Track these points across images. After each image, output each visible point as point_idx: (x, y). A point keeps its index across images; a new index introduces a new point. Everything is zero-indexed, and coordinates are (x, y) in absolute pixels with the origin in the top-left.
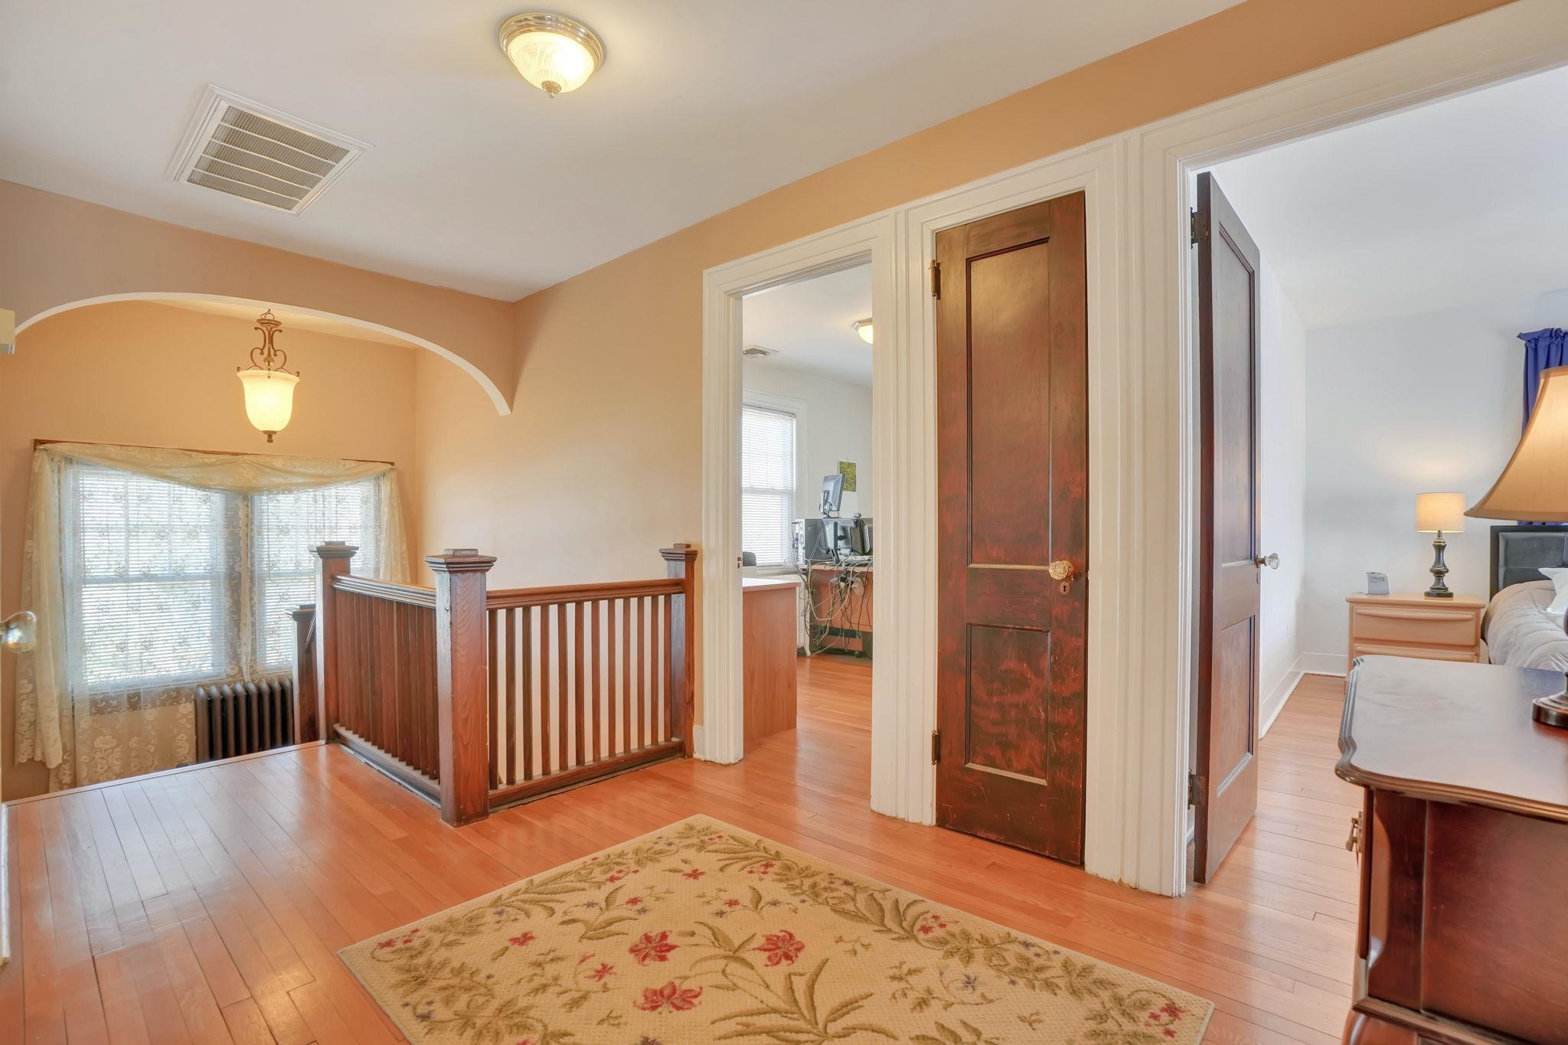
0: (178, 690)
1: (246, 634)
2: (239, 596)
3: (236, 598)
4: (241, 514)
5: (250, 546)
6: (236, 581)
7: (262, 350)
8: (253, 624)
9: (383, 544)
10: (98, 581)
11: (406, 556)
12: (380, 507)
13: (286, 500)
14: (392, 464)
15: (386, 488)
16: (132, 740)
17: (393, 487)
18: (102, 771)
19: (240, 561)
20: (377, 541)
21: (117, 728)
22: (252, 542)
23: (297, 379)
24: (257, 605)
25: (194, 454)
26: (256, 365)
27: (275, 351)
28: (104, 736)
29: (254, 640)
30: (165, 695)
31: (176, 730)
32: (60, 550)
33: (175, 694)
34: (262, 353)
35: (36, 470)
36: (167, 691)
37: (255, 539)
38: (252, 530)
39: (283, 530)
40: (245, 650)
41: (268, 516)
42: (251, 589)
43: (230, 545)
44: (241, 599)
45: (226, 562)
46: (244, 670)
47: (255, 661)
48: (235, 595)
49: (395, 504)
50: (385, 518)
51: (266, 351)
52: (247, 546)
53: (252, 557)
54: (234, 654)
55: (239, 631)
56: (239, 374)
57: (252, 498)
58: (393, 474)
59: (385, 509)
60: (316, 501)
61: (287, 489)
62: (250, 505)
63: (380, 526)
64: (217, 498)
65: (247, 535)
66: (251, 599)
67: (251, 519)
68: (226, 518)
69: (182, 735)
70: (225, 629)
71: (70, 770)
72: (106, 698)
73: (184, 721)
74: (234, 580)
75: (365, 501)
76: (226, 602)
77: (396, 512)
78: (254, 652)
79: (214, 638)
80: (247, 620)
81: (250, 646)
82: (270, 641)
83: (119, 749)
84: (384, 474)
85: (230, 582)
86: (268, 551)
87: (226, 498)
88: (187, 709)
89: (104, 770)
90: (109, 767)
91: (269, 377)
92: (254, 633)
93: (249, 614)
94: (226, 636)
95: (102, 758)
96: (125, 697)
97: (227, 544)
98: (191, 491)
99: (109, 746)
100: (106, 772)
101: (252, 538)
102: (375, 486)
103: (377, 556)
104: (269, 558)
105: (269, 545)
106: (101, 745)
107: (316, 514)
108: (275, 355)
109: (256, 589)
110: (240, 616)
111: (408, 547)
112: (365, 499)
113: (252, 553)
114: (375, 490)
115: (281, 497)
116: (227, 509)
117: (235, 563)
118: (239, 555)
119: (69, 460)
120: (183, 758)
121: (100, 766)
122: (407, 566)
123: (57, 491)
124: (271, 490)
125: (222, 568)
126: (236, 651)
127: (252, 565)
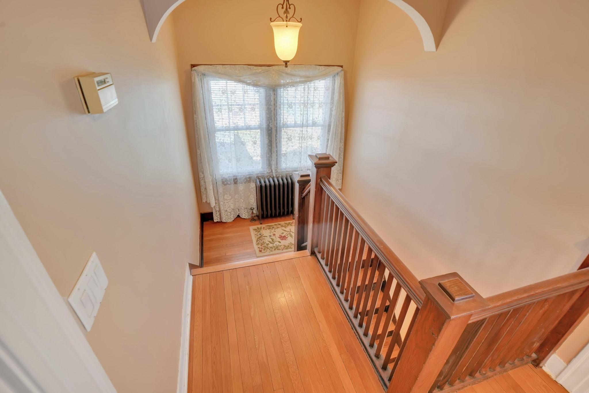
0: (250, 178)
1: (274, 155)
2: (271, 138)
3: (270, 139)
4: (272, 99)
5: (276, 114)
6: (270, 131)
7: (283, 5)
8: (277, 151)
9: (334, 113)
10: (220, 130)
11: (344, 119)
12: (334, 92)
13: (291, 90)
14: (342, 66)
15: (339, 81)
16: (236, 195)
17: (342, 81)
18: (227, 207)
19: (272, 122)
20: (331, 110)
21: (231, 192)
22: (276, 112)
23: (300, 24)
24: (278, 143)
25: (252, 67)
26: (279, 16)
27: (290, 5)
28: (227, 195)
29: (277, 159)
30: (246, 180)
31: (250, 193)
32: (206, 119)
33: (249, 179)
34: (283, 8)
35: (193, 81)
36: (246, 178)
37: (278, 111)
38: (276, 106)
39: (290, 106)
40: (273, 163)
41: (283, 99)
42: (276, 135)
43: (268, 114)
44: (272, 140)
45: (266, 122)
46: (273, 171)
47: (277, 167)
48: (270, 137)
49: (342, 91)
50: (336, 98)
51: (285, 6)
52: (274, 114)
53: (277, 120)
54: (270, 164)
55: (271, 154)
56: (272, 24)
57: (277, 90)
58: (343, 72)
59: (336, 94)
60: (304, 90)
61: (293, 84)
62: (275, 93)
63: (333, 103)
64: (262, 90)
65: (274, 109)
66: (276, 140)
67: (276, 101)
68: (266, 101)
69: (252, 195)
70: (266, 153)
71: (218, 206)
72: (226, 180)
73: (252, 190)
74: (269, 131)
75: (327, 89)
76: (266, 141)
77: (342, 96)
78: (277, 164)
79: (262, 157)
80: (274, 149)
81: (275, 161)
82: (283, 159)
83: (232, 200)
84: (338, 74)
85: (268, 132)
86: (283, 117)
87: (266, 90)
88: (253, 185)
89: (228, 207)
90: (230, 206)
91: (287, 26)
92: (277, 155)
93: (275, 147)
94: (266, 156)
95: (227, 202)
96: (233, 180)
97: (267, 114)
98: (251, 88)
99: (229, 198)
100: (229, 207)
101: (277, 110)
102: (333, 80)
103: (330, 118)
104: (283, 120)
105: (283, 114)
106: (226, 198)
107: (304, 98)
108: (290, 8)
109: (278, 136)
110: (272, 147)
111: (345, 115)
112: (328, 88)
113: (276, 118)
114: (332, 83)
115: (289, 89)
116: (266, 96)
117: (270, 123)
118: (271, 119)
119: (204, 75)
120: (253, 203)
121: (227, 205)
122: (344, 125)
123: (202, 91)
124: (285, 86)
125: (264, 126)
126: (270, 163)
127: (277, 124)
